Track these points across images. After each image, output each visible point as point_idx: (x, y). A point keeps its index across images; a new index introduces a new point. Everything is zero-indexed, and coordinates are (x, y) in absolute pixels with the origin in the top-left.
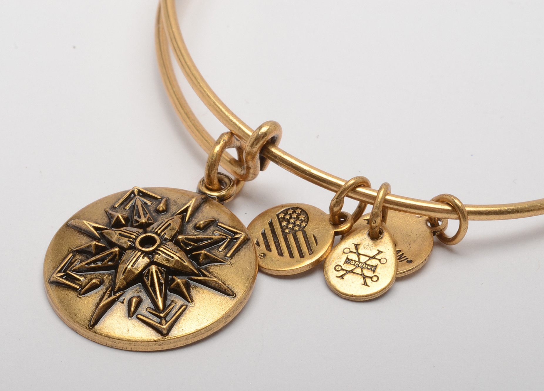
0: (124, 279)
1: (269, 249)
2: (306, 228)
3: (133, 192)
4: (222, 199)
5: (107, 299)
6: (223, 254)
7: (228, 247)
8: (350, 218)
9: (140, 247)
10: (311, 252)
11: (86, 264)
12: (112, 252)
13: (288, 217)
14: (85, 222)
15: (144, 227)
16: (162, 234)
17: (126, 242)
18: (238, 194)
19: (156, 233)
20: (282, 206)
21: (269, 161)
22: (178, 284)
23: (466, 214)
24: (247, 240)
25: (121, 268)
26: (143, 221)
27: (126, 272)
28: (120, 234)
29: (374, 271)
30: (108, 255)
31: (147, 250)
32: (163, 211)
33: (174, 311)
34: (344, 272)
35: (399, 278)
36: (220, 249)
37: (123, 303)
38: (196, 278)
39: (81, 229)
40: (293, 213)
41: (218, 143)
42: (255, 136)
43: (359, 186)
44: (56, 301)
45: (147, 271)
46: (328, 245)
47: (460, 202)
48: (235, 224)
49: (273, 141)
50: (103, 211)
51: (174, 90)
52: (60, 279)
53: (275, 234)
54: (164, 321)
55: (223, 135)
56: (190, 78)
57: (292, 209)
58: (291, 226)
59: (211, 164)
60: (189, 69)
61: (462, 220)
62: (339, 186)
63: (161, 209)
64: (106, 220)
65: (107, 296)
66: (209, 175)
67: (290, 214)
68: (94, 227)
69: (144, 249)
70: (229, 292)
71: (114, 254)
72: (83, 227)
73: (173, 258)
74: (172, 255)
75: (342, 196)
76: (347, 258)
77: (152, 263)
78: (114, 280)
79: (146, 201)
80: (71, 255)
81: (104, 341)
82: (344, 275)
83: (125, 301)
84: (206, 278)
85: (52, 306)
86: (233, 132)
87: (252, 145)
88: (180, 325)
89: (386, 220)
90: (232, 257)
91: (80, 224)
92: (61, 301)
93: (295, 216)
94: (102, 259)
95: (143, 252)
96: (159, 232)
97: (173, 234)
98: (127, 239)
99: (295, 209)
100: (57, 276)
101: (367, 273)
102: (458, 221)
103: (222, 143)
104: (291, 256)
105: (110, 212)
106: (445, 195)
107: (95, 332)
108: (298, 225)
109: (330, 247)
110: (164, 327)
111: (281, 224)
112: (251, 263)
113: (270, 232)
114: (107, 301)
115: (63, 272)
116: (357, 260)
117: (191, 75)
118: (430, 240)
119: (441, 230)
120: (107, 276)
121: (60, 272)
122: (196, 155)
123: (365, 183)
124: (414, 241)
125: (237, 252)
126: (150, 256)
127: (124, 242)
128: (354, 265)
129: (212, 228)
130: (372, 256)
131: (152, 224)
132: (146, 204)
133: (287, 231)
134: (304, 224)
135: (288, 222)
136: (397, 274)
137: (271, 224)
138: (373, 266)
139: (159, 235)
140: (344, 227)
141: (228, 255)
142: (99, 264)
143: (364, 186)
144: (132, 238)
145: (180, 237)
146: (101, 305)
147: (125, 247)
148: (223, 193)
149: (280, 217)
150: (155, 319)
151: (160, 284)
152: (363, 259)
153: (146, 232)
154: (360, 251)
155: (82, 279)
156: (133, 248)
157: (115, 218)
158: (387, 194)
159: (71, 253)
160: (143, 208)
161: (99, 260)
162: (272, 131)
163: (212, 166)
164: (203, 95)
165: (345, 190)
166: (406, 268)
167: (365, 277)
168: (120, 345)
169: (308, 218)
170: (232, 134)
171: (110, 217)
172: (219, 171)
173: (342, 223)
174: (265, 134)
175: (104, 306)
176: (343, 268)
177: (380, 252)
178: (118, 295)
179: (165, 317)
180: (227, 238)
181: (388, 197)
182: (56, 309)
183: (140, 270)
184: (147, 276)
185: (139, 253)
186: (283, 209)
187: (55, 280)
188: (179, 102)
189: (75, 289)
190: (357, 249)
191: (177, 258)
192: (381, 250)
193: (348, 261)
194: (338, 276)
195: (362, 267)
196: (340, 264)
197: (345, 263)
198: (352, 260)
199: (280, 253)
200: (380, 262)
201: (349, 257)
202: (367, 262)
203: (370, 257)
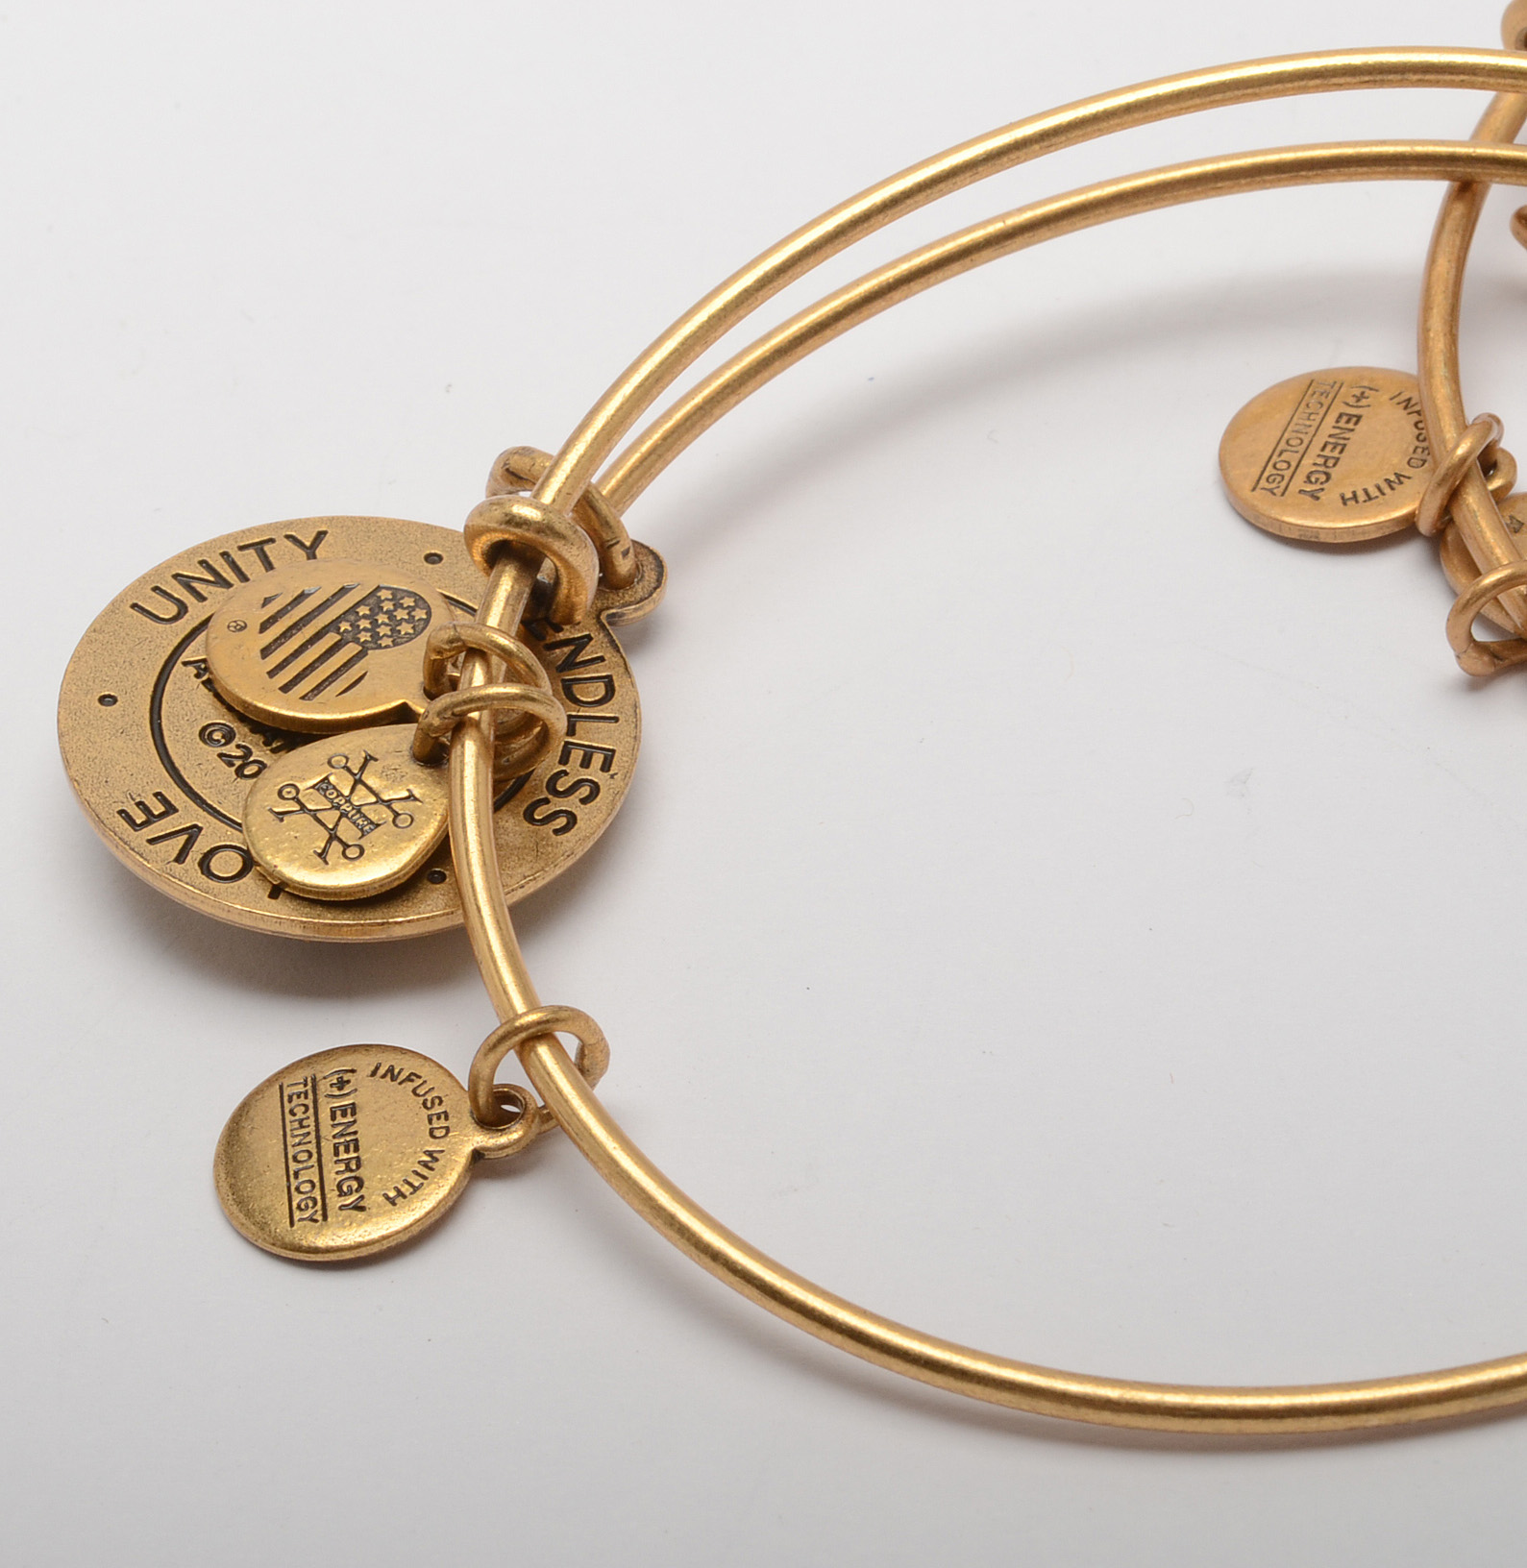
101: (347, 831)
128: (331, 801)
154: (367, 777)
167: (333, 837)
190: (363, 768)
192: (417, 793)
193: (324, 786)
194: (276, 810)
195: (344, 815)
196: (298, 785)
197: (313, 787)
198: (334, 788)
199: (266, 652)
200: (394, 821)
201: (332, 779)
202: (364, 809)
203: (380, 800)
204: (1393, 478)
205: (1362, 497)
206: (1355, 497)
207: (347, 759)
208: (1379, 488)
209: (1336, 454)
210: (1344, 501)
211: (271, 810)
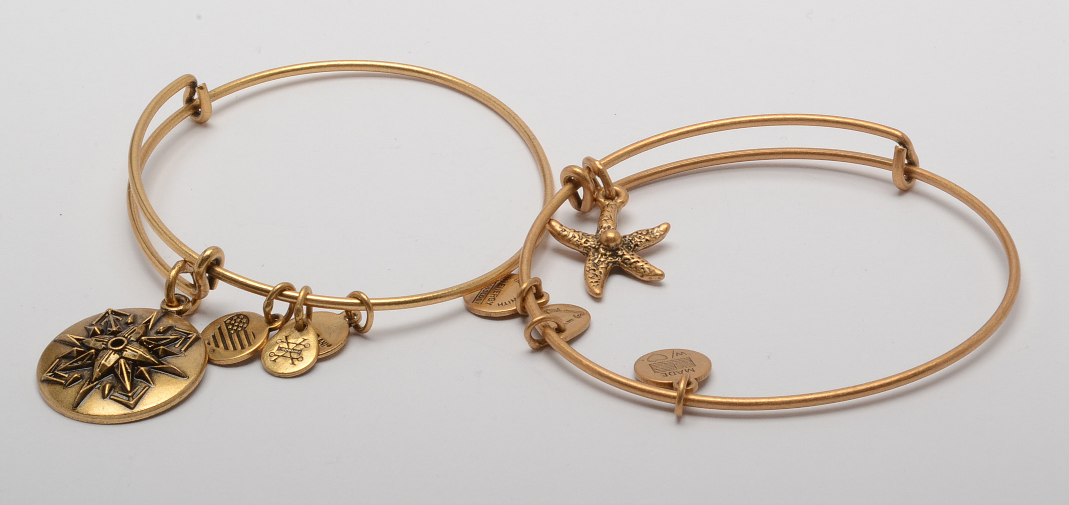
0: (99, 371)
1: (217, 346)
2: (247, 328)
3: (107, 312)
4: (180, 313)
5: (86, 387)
6: (178, 349)
7: (183, 344)
8: (281, 318)
9: (111, 347)
10: (250, 344)
11: (70, 364)
12: (89, 353)
13: (233, 322)
14: (68, 335)
15: (115, 334)
16: (129, 337)
17: (101, 345)
18: (195, 312)
19: (124, 337)
20: (229, 315)
21: (217, 280)
22: (142, 371)
23: (371, 306)
24: (197, 339)
25: (97, 364)
26: (114, 329)
27: (101, 365)
28: (95, 340)
29: (300, 354)
30: (86, 356)
31: (117, 348)
32: (131, 323)
33: (139, 392)
34: (277, 357)
35: (319, 360)
36: (177, 346)
37: (99, 388)
38: (156, 367)
39: (65, 341)
40: (237, 318)
41: (174, 268)
42: (201, 258)
43: (285, 290)
44: (47, 394)
45: (117, 364)
46: (264, 338)
47: (367, 297)
48: (189, 328)
49: (218, 262)
50: (83, 328)
51: (142, 236)
52: (49, 377)
53: (223, 335)
54: (131, 399)
55: (178, 262)
56: (151, 222)
57: (236, 316)
58: (235, 328)
59: (169, 285)
60: (150, 215)
61: (368, 311)
62: (268, 291)
63: (129, 321)
64: (85, 333)
65: (86, 385)
66: (168, 295)
67: (235, 320)
68: (76, 339)
69: (114, 348)
70: (183, 374)
71: (91, 354)
72: (67, 340)
73: (137, 352)
74: (137, 351)
75: (272, 298)
76: (279, 347)
77: (121, 357)
78: (92, 375)
79: (118, 317)
80: (58, 360)
81: (85, 419)
82: (276, 359)
83: (100, 388)
84: (165, 366)
85: (44, 400)
86: (186, 260)
87: (200, 266)
88: (144, 401)
89: (311, 317)
90: (185, 350)
91: (65, 338)
92: (51, 393)
93: (239, 320)
94: (82, 359)
95: (113, 350)
96: (126, 336)
97: (138, 337)
98: (101, 343)
99: (238, 315)
100: (47, 375)
101: (295, 356)
102: (366, 312)
103: (177, 268)
104: (235, 349)
105: (89, 327)
106: (355, 292)
107: (78, 412)
108: (241, 327)
109: (265, 340)
110: (132, 402)
111: (227, 327)
112: (201, 354)
113: (219, 334)
114: (86, 388)
115: (52, 372)
116: (287, 347)
117: (151, 219)
118: (346, 329)
119: (356, 322)
120: (86, 372)
121: (49, 372)
122: (156, 280)
123: (291, 288)
124: (334, 332)
125: (190, 347)
126: (120, 353)
127: (100, 345)
128: (284, 351)
129: (170, 332)
130: (298, 343)
131: (121, 332)
132: (117, 319)
133: (232, 332)
134: (245, 326)
135: (233, 325)
136: (319, 355)
137: (220, 329)
138: (299, 350)
139: (126, 338)
140: (277, 324)
141: (183, 350)
142: (80, 363)
143: (289, 290)
144: (105, 342)
145: (143, 338)
146: (81, 391)
147: (100, 348)
148: (181, 308)
149: (227, 322)
150: (125, 398)
151: (128, 373)
152: (292, 346)
153: (116, 337)
154: (290, 341)
155: (66, 376)
156: (106, 349)
157: (92, 331)
158: (308, 294)
159: (57, 359)
160: (114, 321)
161: (80, 360)
162: (214, 254)
163: (170, 287)
164: (161, 234)
165: (274, 293)
166: (326, 351)
167: (292, 359)
168: (98, 421)
169: (249, 321)
170: (185, 261)
171: (88, 330)
172: (176, 293)
173: (275, 321)
174: (209, 257)
175: (84, 392)
176: (276, 354)
177: (305, 340)
178: (95, 383)
179: (132, 396)
180: (182, 337)
181: (309, 297)
182: (47, 400)
183: (112, 364)
184: (117, 367)
185: (111, 351)
186: (229, 317)
187: (45, 378)
188: (146, 245)
189: (62, 384)
190: (286, 339)
191: (141, 353)
192: (305, 338)
193: (280, 349)
194: (272, 360)
195: (291, 352)
196: (273, 351)
197: (277, 350)
198: (283, 348)
199: (226, 348)
200: (305, 347)
201: (281, 346)
202: (295, 348)
203: (297, 344)
204: (513, 299)
205: (504, 304)
206: (502, 304)
207: (281, 340)
208: (509, 302)
209: (497, 294)
210: (499, 305)
211: (271, 361)
